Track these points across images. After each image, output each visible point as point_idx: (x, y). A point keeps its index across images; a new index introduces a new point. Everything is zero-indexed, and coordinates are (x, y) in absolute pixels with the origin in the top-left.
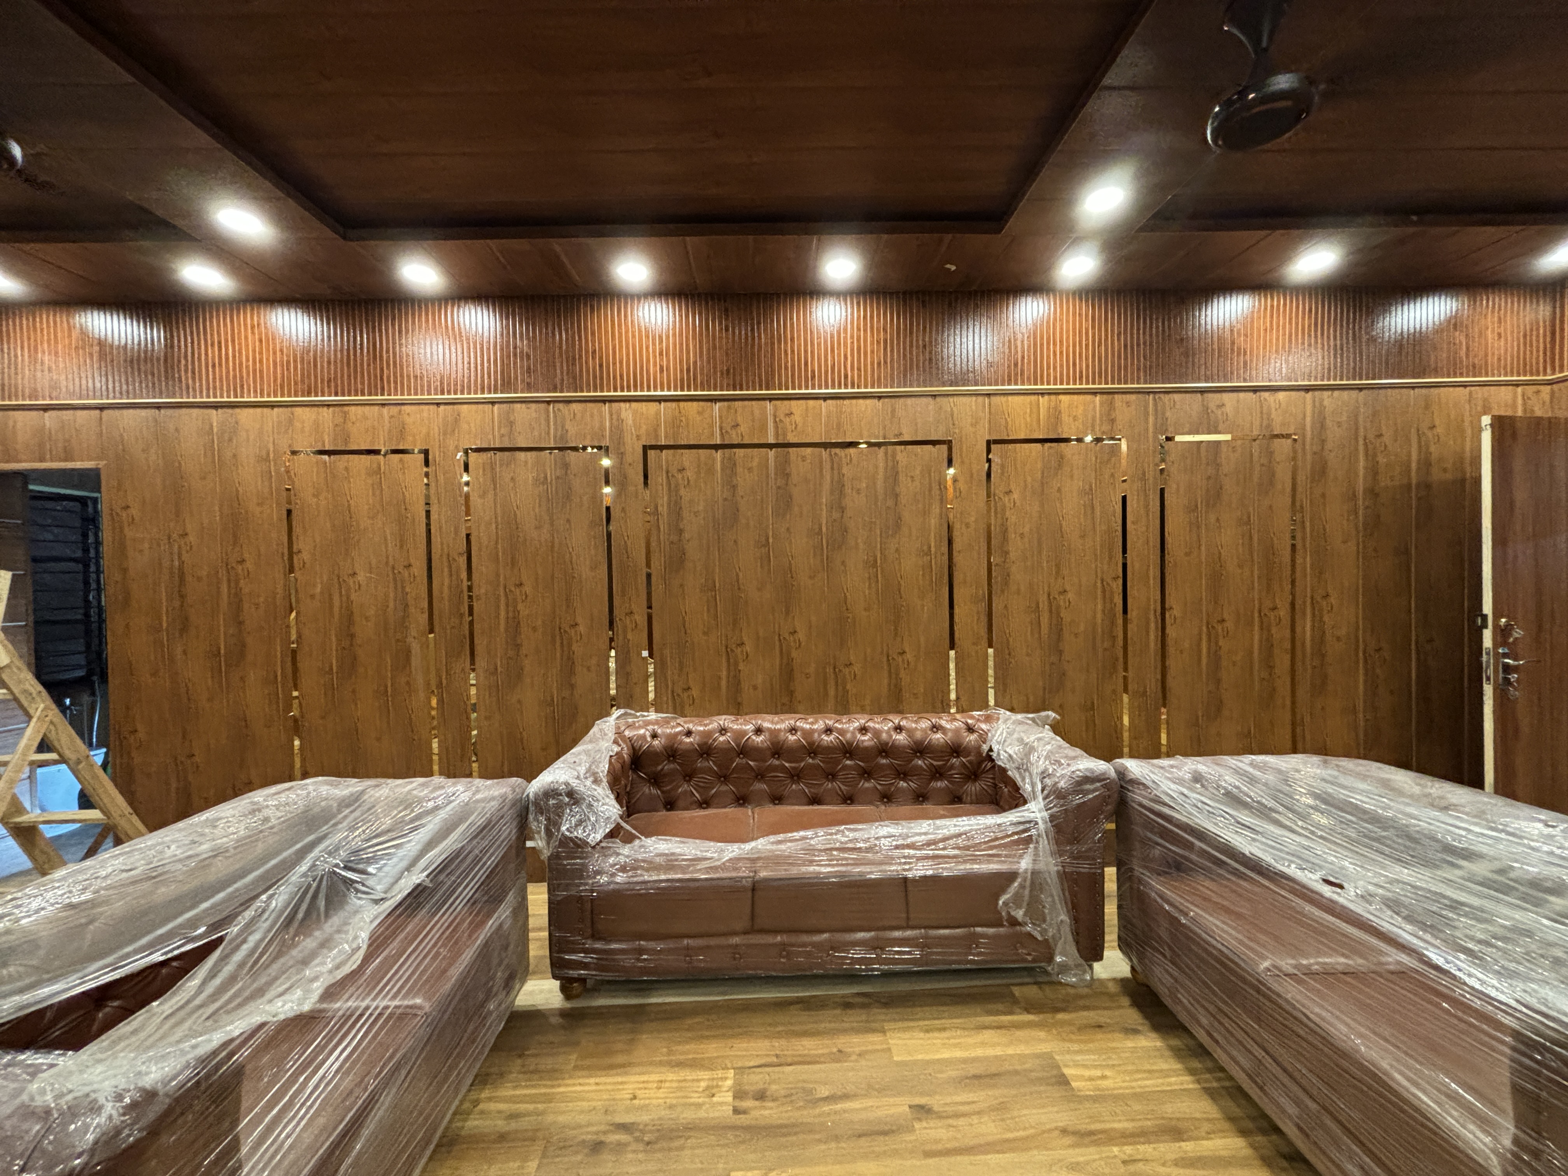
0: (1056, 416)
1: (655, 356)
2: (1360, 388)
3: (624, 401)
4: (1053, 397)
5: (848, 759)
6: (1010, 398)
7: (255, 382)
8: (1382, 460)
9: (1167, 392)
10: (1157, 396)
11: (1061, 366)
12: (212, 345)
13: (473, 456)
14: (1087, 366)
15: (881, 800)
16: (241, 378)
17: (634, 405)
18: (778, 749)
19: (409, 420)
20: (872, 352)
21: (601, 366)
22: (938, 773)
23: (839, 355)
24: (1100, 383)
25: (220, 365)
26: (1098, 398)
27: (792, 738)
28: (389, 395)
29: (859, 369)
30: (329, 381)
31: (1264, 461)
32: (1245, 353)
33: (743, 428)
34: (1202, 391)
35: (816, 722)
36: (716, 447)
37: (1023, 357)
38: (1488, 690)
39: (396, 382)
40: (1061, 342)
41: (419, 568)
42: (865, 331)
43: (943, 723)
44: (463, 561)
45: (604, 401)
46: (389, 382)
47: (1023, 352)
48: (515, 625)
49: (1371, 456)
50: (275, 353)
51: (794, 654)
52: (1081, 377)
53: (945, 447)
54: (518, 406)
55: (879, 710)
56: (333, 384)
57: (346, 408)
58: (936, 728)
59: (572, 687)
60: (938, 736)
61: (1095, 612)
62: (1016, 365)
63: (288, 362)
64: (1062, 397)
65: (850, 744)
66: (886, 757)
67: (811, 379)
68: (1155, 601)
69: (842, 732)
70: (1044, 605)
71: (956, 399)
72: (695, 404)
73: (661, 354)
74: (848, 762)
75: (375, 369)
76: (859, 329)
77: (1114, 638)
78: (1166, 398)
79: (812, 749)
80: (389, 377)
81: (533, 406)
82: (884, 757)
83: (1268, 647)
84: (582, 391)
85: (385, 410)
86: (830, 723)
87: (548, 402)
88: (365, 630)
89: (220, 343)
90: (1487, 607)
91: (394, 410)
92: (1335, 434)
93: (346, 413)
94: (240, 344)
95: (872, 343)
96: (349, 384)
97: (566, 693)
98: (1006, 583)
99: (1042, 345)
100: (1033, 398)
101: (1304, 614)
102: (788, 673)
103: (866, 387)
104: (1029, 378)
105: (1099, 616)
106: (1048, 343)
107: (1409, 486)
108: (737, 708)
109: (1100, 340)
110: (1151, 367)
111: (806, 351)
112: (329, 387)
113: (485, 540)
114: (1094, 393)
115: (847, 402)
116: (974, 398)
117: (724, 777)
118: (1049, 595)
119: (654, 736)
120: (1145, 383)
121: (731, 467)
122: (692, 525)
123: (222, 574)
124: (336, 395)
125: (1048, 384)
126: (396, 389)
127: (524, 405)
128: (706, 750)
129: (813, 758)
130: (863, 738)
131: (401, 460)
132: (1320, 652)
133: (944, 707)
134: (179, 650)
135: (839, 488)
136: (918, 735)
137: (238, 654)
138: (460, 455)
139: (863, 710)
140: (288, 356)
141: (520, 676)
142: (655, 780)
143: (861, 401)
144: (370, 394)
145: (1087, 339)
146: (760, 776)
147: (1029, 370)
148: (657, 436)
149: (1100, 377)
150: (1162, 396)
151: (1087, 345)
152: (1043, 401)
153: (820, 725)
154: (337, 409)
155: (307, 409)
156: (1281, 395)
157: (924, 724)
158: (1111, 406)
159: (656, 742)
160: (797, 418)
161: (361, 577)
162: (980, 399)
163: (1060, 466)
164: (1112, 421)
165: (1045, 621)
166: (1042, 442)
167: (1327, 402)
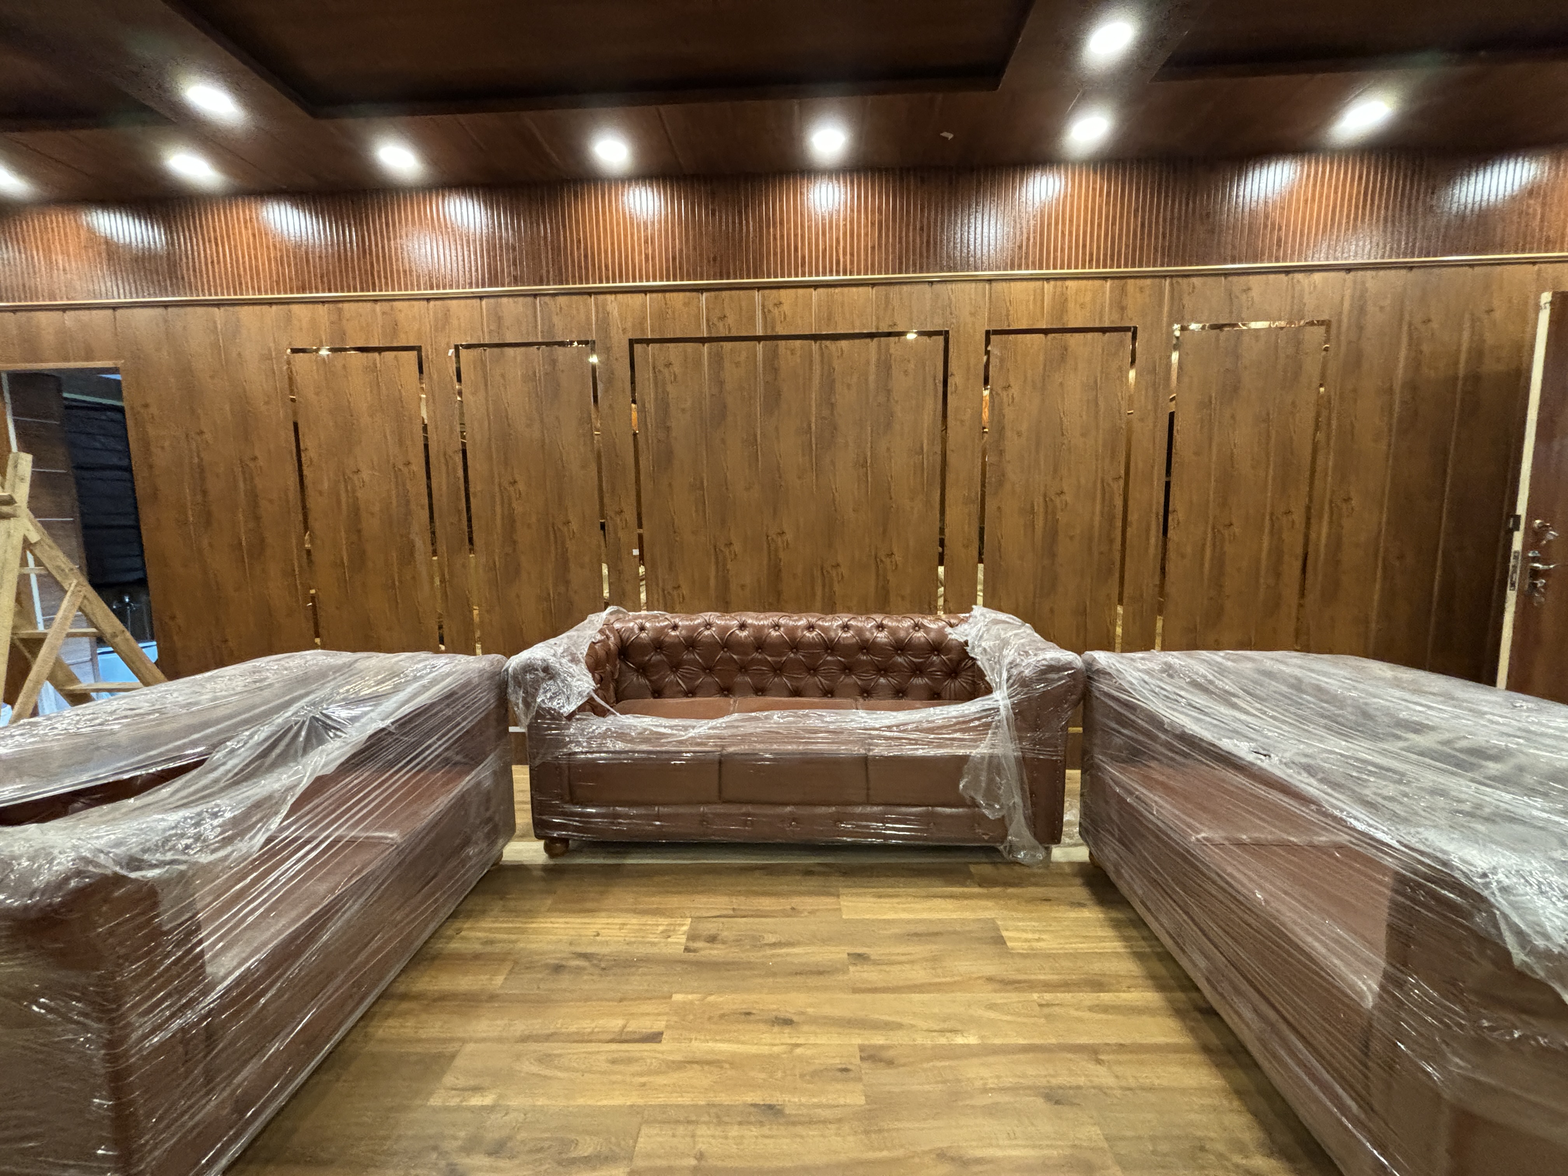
0: (1061, 304)
1: (640, 245)
2: (1410, 267)
3: (611, 293)
4: (1059, 283)
5: (829, 655)
6: (1012, 284)
7: (252, 278)
8: (1426, 348)
9: (1187, 275)
10: (1175, 280)
11: (1070, 248)
12: (210, 241)
13: (463, 352)
14: (1098, 248)
15: (861, 695)
16: (239, 275)
17: (620, 296)
18: (760, 643)
19: (401, 317)
20: (866, 235)
21: (586, 256)
22: (918, 670)
23: (831, 239)
24: (1111, 267)
25: (219, 262)
26: (1109, 283)
27: (774, 633)
28: (381, 290)
29: (852, 255)
30: (322, 277)
31: (1290, 351)
32: (1280, 229)
33: (730, 320)
34: (1227, 274)
35: (800, 619)
36: (702, 340)
37: (1028, 239)
38: (1511, 597)
39: (386, 278)
40: (1071, 221)
41: (418, 466)
42: (859, 211)
43: (925, 622)
44: (458, 458)
45: (589, 293)
46: (379, 277)
47: (1028, 234)
48: (510, 522)
49: (1414, 344)
50: (268, 248)
51: (782, 555)
52: (1091, 260)
53: (941, 339)
54: (505, 300)
55: (865, 610)
56: (325, 279)
57: (340, 305)
58: (917, 627)
59: (567, 583)
60: (920, 634)
61: (1093, 513)
62: (1020, 247)
63: (282, 257)
64: (1069, 283)
65: (831, 640)
66: (868, 653)
67: (800, 266)
68: (1158, 503)
69: (824, 629)
70: (1039, 509)
71: (954, 286)
72: (681, 294)
73: (646, 242)
74: (829, 658)
75: (365, 263)
76: (852, 210)
77: (1111, 541)
78: (1184, 282)
79: (794, 644)
80: (379, 272)
81: (521, 299)
82: (864, 654)
83: (1277, 554)
84: (567, 283)
85: (378, 307)
86: (813, 620)
87: (535, 296)
88: (372, 525)
89: (216, 239)
90: (1521, 509)
91: (386, 306)
92: (1375, 318)
93: (340, 311)
94: (235, 239)
95: (866, 226)
96: (341, 281)
97: (562, 589)
98: (1001, 483)
99: (1049, 224)
100: (1039, 284)
101: (1320, 517)
102: (776, 573)
103: (859, 273)
104: (1034, 263)
105: (1097, 518)
106: (1057, 224)
107: (1456, 378)
108: (725, 607)
109: (1114, 217)
110: (1170, 247)
111: (796, 235)
112: (323, 282)
113: (478, 437)
114: (1104, 278)
115: (838, 290)
116: (973, 285)
117: (709, 669)
118: (1045, 496)
119: (642, 629)
120: (1162, 265)
121: (717, 360)
122: (680, 422)
123: (238, 470)
124: (330, 291)
125: (1055, 268)
126: (387, 284)
127: (511, 300)
128: (691, 643)
129: (795, 653)
130: (844, 635)
131: (396, 357)
132: (1335, 561)
133: (931, 610)
134: (205, 542)
135: (829, 384)
136: (902, 634)
137: (259, 548)
138: (451, 352)
139: (849, 610)
140: (281, 250)
141: (517, 571)
142: (643, 670)
143: (854, 289)
144: (362, 290)
145: (1100, 217)
146: (743, 668)
147: (1034, 253)
148: (643, 330)
149: (1112, 260)
150: (1180, 280)
151: (1099, 225)
152: (1048, 287)
153: (803, 622)
154: (331, 306)
155: (303, 306)
156: (1317, 277)
157: (907, 623)
158: (1123, 291)
159: (643, 635)
160: (786, 308)
161: (365, 474)
162: (980, 285)
163: (1063, 358)
164: (1123, 309)
165: (1040, 523)
166: (1045, 332)
167: (1370, 284)
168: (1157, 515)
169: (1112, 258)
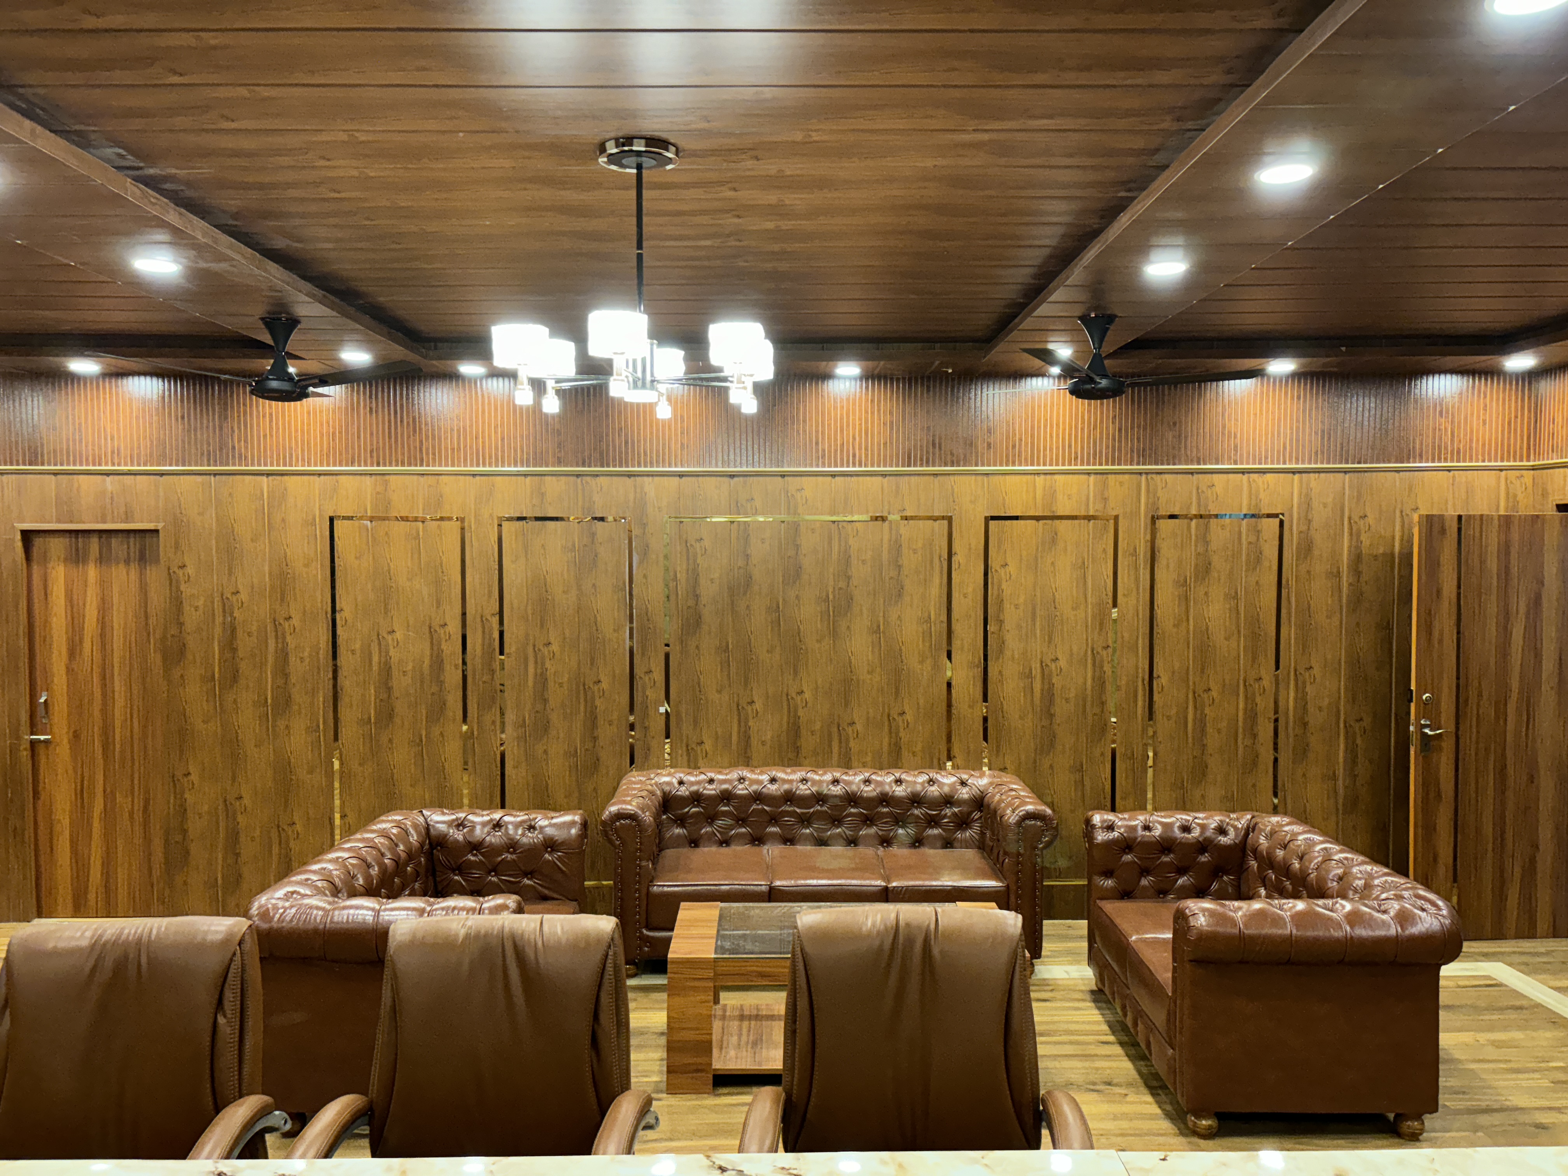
0: (1051, 495)
1: (676, 435)
2: (1346, 472)
3: (648, 476)
4: (1048, 477)
6: (1007, 477)
7: (303, 451)
8: (1365, 540)
9: (1160, 473)
10: (1149, 476)
11: (1057, 448)
12: (264, 416)
13: (505, 525)
15: (881, 844)
16: (291, 448)
17: (656, 479)
18: (790, 797)
19: (446, 490)
22: (933, 821)
24: (1094, 464)
25: (271, 436)
26: (1092, 477)
27: (803, 787)
28: (428, 465)
29: (866, 449)
30: (372, 451)
31: (1252, 539)
32: (1235, 437)
33: (757, 502)
35: (824, 774)
37: (1021, 440)
38: (1413, 757)
39: (434, 454)
40: (1058, 425)
41: (454, 628)
42: (873, 413)
43: (939, 777)
44: (495, 620)
46: (427, 454)
47: (1021, 435)
48: (542, 681)
49: (1355, 535)
51: (800, 713)
52: (1076, 458)
53: (946, 522)
54: (549, 478)
55: (882, 766)
56: (375, 454)
57: (387, 477)
58: (932, 782)
59: (595, 739)
60: (934, 788)
61: (1085, 679)
66: (887, 806)
67: (821, 458)
68: (1144, 670)
70: (1037, 673)
71: (956, 478)
74: (852, 810)
75: (415, 440)
76: (866, 412)
78: (1157, 478)
79: (821, 798)
80: (427, 449)
81: (563, 478)
82: (884, 806)
83: (1252, 716)
84: (608, 466)
85: (423, 480)
86: (837, 775)
88: (402, 683)
90: (1413, 684)
91: (433, 480)
92: (1320, 515)
93: (386, 483)
94: (290, 416)
95: (879, 424)
96: (391, 455)
97: (589, 745)
98: (1001, 651)
99: (1039, 427)
100: (1030, 478)
101: (1287, 684)
102: (794, 730)
103: (872, 466)
104: (1026, 459)
105: (1089, 682)
106: (1045, 427)
107: (1392, 564)
108: (751, 761)
109: (1096, 422)
110: (1144, 450)
112: (371, 457)
113: (516, 603)
114: (1088, 474)
115: (854, 479)
116: (973, 477)
117: (741, 821)
118: (1042, 662)
119: (681, 784)
120: (1138, 464)
121: (745, 538)
122: (708, 591)
123: (270, 629)
124: (378, 465)
125: (1044, 465)
128: (726, 796)
129: (821, 806)
131: (439, 527)
132: (1302, 721)
135: (846, 558)
136: (918, 788)
137: (284, 704)
138: (494, 523)
139: (867, 766)
140: (334, 427)
141: (547, 728)
142: (681, 821)
143: (868, 478)
144: (410, 465)
145: (1083, 423)
146: (774, 819)
147: (1026, 451)
148: (677, 509)
150: (1154, 476)
151: (1082, 429)
152: (1040, 480)
153: (828, 777)
154: (379, 477)
155: (351, 477)
156: (1269, 477)
157: (922, 779)
158: (1105, 485)
159: (683, 788)
160: (807, 494)
161: (400, 635)
162: (979, 478)
163: (1054, 541)
164: (1105, 500)
165: (1037, 686)
166: (1037, 518)
167: (1313, 484)
168: (1143, 680)
169: (1095, 457)
